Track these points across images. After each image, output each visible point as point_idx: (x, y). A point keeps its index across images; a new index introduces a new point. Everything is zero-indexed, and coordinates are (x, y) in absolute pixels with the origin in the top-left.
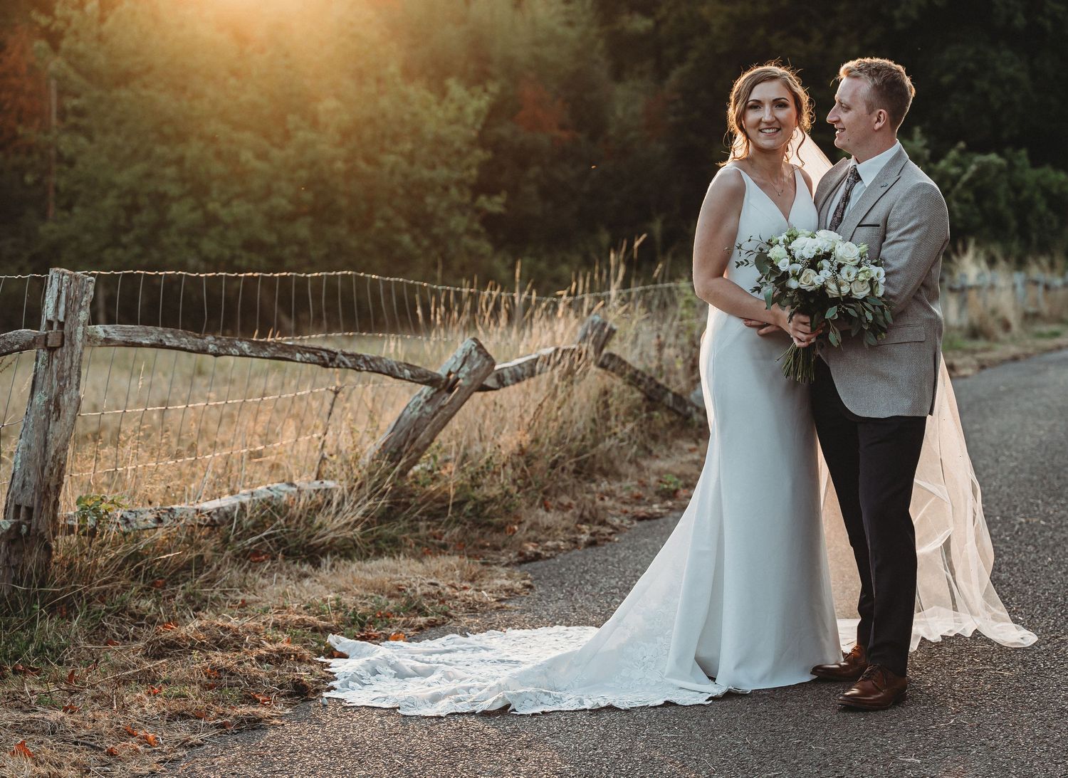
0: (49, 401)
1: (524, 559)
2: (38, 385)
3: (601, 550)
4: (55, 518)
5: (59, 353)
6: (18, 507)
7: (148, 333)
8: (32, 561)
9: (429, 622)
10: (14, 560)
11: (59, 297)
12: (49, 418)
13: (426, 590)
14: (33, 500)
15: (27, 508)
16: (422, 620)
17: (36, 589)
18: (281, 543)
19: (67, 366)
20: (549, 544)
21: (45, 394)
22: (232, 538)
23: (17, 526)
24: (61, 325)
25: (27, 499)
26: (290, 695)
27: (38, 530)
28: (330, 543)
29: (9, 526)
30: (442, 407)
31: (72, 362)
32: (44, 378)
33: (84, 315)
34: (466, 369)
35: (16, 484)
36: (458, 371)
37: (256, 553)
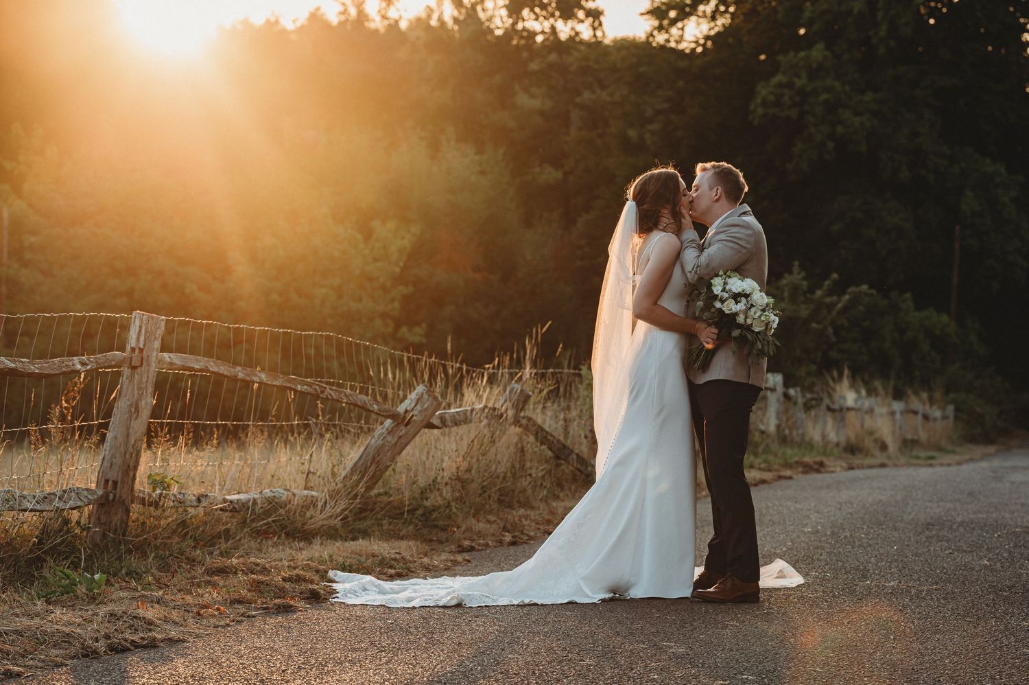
0: (131, 405)
1: (462, 550)
2: (123, 394)
3: (520, 548)
4: (133, 488)
5: (139, 370)
6: (107, 481)
7: (198, 361)
8: (116, 519)
9: (397, 573)
10: (103, 519)
11: (140, 331)
12: (131, 417)
13: (393, 556)
14: (117, 476)
15: (113, 481)
16: (392, 571)
17: (121, 537)
18: (283, 527)
19: (144, 380)
20: (482, 542)
21: (128, 400)
22: (248, 520)
23: (106, 495)
24: (141, 350)
25: (113, 475)
26: (308, 598)
27: (121, 497)
28: (319, 529)
29: (101, 493)
30: (400, 437)
31: (148, 377)
32: (128, 388)
33: (157, 344)
34: (419, 407)
35: (105, 464)
36: (413, 410)
37: (266, 532)
